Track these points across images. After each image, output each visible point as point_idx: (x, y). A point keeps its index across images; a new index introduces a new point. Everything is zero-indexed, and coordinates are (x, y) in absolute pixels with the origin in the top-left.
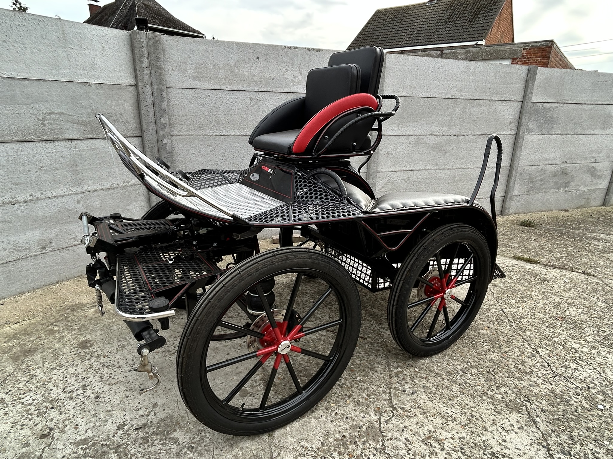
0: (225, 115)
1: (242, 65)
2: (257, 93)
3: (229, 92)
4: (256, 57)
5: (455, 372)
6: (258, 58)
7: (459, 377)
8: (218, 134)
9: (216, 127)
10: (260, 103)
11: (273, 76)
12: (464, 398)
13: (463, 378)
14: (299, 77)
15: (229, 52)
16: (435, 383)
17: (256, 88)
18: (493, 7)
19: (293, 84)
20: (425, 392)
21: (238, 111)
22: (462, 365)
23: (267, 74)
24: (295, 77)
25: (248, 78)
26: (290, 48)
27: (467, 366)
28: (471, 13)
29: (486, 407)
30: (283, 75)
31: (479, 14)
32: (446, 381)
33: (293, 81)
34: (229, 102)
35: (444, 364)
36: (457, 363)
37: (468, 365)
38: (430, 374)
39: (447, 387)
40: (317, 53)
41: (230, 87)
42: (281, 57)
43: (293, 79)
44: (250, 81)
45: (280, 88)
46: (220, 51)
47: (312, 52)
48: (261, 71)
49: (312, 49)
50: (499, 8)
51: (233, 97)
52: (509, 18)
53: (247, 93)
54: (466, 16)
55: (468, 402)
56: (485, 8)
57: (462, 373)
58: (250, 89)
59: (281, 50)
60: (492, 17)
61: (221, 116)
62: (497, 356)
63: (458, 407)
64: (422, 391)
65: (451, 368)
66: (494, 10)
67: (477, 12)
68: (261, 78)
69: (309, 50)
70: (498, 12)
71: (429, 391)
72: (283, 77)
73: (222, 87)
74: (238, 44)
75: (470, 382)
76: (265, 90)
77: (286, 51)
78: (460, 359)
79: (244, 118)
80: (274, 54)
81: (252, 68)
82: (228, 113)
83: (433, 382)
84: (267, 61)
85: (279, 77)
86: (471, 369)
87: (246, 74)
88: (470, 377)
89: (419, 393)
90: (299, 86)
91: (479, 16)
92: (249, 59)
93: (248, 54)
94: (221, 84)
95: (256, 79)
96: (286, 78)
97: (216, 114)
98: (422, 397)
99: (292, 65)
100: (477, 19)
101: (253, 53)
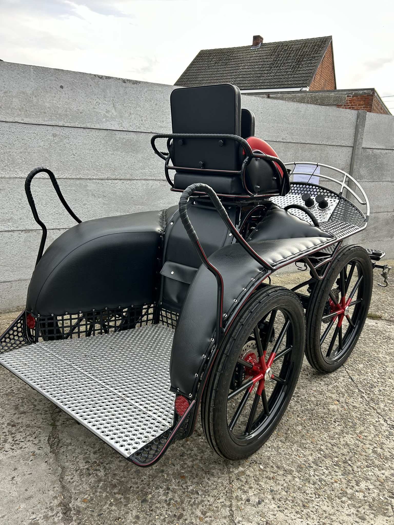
0: (21, 153)
1: (42, 94)
2: (62, 128)
3: (26, 126)
4: (60, 85)
5: (307, 465)
6: (62, 87)
7: (312, 473)
8: (12, 176)
9: (9, 167)
10: (65, 141)
11: (81, 109)
12: (321, 503)
13: (316, 473)
14: (113, 111)
15: (25, 77)
16: (285, 485)
17: (60, 122)
18: (315, 55)
19: (106, 120)
20: (273, 499)
21: (38, 149)
22: (314, 454)
23: (74, 107)
24: (108, 112)
25: (50, 110)
26: (101, 77)
27: (319, 455)
28: (294, 60)
29: (347, 513)
30: (94, 108)
31: (302, 61)
32: (297, 479)
33: (106, 116)
34: (25, 137)
35: (293, 456)
36: (307, 453)
37: (321, 454)
38: (277, 472)
39: (299, 488)
40: (133, 86)
41: (26, 120)
42: (90, 87)
43: (107, 114)
44: (53, 114)
45: (90, 124)
46: (13, 76)
47: (128, 84)
48: (66, 102)
49: (128, 80)
50: (321, 56)
51: (31, 131)
52: (331, 66)
53: (49, 128)
54: (290, 63)
55: (325, 508)
56: (308, 55)
57: (315, 467)
58: (53, 123)
59: (90, 80)
60: (315, 64)
61: (15, 154)
62: (352, 439)
63: (315, 517)
64: (270, 497)
65: (301, 460)
66: (316, 58)
67: (300, 59)
68: (66, 111)
69: (124, 81)
70: (320, 60)
71: (278, 497)
72: (94, 112)
73: (17, 119)
74: (36, 68)
75: (325, 479)
76: (72, 125)
77: (96, 81)
78: (312, 446)
79: (46, 158)
80: (82, 84)
81: (55, 99)
82: (25, 151)
83: (282, 482)
84: (74, 92)
85: (89, 111)
86: (325, 460)
87: (48, 105)
88: (325, 470)
89: (267, 501)
90: (113, 123)
91: (303, 63)
92: (50, 87)
93: (49, 82)
94: (15, 115)
95: (60, 112)
96: (97, 112)
97: (9, 152)
98: (271, 507)
99: (105, 97)
100: (301, 66)
101: (55, 80)
